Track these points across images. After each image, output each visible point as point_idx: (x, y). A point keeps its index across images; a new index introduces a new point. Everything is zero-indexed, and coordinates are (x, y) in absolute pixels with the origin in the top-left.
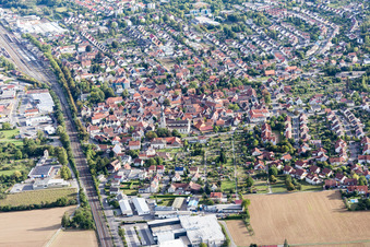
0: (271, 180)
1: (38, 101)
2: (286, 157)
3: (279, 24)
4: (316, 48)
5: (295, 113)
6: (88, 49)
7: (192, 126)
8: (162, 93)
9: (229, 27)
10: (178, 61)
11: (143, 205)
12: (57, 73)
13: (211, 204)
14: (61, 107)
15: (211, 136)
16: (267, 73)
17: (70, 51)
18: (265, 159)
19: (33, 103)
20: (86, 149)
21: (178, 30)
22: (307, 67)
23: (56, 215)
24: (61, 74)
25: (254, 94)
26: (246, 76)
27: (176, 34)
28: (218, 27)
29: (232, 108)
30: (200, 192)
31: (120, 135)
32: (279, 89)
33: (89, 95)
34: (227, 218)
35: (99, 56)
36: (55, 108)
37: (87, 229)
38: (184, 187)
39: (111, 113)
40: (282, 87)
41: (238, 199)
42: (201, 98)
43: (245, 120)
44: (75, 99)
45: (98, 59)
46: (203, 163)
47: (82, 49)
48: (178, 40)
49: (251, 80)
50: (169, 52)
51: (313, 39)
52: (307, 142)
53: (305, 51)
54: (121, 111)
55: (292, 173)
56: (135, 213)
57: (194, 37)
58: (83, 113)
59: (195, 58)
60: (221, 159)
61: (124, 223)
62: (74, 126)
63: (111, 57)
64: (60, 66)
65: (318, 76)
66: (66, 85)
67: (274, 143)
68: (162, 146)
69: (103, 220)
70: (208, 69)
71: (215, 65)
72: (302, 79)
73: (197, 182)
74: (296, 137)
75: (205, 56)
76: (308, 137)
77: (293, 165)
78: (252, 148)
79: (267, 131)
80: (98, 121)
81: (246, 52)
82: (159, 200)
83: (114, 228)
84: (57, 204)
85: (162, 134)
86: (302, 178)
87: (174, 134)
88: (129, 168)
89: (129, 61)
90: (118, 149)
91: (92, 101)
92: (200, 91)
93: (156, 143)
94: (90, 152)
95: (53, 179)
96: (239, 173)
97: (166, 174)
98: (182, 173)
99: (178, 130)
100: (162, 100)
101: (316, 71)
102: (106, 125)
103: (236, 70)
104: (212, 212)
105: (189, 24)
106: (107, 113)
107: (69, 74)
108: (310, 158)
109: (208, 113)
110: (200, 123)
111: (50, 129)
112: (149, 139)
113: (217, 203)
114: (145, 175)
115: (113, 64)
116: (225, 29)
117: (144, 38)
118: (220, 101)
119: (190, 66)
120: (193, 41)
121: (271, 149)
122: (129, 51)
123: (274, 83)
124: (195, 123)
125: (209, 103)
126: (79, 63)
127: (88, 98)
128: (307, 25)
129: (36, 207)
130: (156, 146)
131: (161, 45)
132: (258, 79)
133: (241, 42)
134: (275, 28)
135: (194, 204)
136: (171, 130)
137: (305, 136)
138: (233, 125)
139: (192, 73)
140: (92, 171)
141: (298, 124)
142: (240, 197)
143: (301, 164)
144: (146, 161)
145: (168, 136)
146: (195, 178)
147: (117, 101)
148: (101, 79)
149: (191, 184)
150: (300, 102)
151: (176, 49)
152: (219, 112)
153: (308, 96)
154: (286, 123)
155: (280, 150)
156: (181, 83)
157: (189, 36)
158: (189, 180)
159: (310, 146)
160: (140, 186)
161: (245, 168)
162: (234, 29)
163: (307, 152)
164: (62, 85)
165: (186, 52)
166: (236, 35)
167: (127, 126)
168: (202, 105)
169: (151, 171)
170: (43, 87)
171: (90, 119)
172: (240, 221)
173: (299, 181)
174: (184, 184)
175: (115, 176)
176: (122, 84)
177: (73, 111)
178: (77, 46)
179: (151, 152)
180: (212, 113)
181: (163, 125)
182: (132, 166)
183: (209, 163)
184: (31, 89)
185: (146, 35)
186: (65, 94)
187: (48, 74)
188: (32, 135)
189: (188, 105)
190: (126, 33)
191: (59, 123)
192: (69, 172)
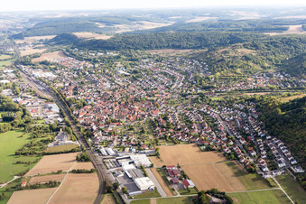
0: (166, 140)
1: (51, 107)
2: (171, 131)
3: (157, 74)
4: (175, 85)
5: (172, 113)
6: (70, 84)
7: (126, 118)
8: (109, 104)
10: (114, 90)
11: (112, 152)
12: (57, 95)
13: (142, 150)
14: (63, 110)
15: (136, 122)
16: (156, 95)
17: (62, 85)
18: (162, 131)
19: (48, 108)
20: (79, 128)
21: (111, 76)
22: (173, 93)
23: (73, 156)
24: (60, 95)
25: (151, 104)
26: (146, 97)
27: (110, 78)
28: (129, 75)
29: (143, 110)
30: (136, 145)
31: (94, 122)
32: (162, 102)
33: (76, 104)
34: (150, 156)
36: (60, 110)
37: (88, 161)
39: (88, 112)
40: (164, 102)
41: (153, 148)
42: (128, 106)
43: (149, 115)
44: (69, 106)
45: (75, 89)
46: (134, 133)
47: (67, 84)
48: (112, 81)
49: (149, 98)
50: (109, 86)
51: (174, 81)
52: (179, 124)
53: (171, 86)
54: (92, 112)
55: (175, 137)
56: (109, 154)
58: (74, 112)
59: (121, 89)
60: (143, 132)
61: (104, 159)
62: (71, 118)
63: (82, 88)
64: (58, 92)
65: (179, 97)
66: (63, 100)
67: (165, 125)
68: (114, 126)
69: (94, 158)
70: (128, 94)
71: (131, 92)
72: (172, 98)
73: (133, 141)
74: (174, 122)
75: (126, 88)
76: (179, 122)
77: (175, 134)
78: (155, 127)
79: (161, 120)
80: (82, 116)
81: (144, 87)
82: (118, 149)
83: (100, 161)
84: (72, 151)
85: (114, 121)
87: (119, 121)
89: (91, 90)
90: (95, 128)
91: (77, 107)
92: (126, 103)
93: (111, 125)
94: (82, 130)
95: (67, 141)
96: (151, 137)
97: (119, 138)
98: (126, 137)
99: (121, 120)
100: (110, 107)
101: (177, 95)
102: (86, 118)
103: (141, 94)
104: (143, 153)
105: (116, 74)
106: (86, 113)
107: (64, 95)
108: (182, 131)
110: (130, 117)
111: (60, 120)
112: (108, 123)
113: (144, 149)
114: (109, 139)
115: (83, 91)
116: (133, 76)
118: (137, 107)
119: (120, 92)
120: (119, 81)
121: (164, 127)
122: (90, 86)
123: (160, 100)
124: (128, 117)
125: (132, 108)
126: (67, 90)
127: (75, 106)
128: (170, 75)
129: (62, 153)
131: (104, 83)
132: (152, 98)
133: (141, 82)
134: (156, 76)
135: (134, 150)
136: (117, 119)
138: (145, 118)
139: (121, 95)
140: (85, 137)
141: (174, 116)
143: (178, 133)
144: (109, 133)
145: (116, 122)
147: (89, 107)
148: (79, 98)
149: (131, 142)
150: (172, 108)
151: (112, 85)
152: (138, 112)
153: (175, 106)
154: (168, 116)
155: (168, 128)
156: (117, 99)
157: (117, 79)
159: (181, 126)
160: (108, 144)
161: (154, 135)
162: (137, 77)
163: (180, 128)
164: (61, 100)
165: (116, 86)
166: (138, 79)
167: (97, 118)
168: (129, 109)
169: (112, 137)
170: (52, 101)
171: (78, 115)
172: (156, 157)
173: (179, 140)
174: (128, 142)
175: (96, 139)
176: (90, 100)
177: (70, 112)
178: (64, 83)
179: (110, 129)
180: (134, 112)
181: (114, 117)
182: (103, 135)
183: (137, 133)
184: (46, 102)
185: (96, 79)
186: (64, 104)
187: (53, 95)
188: (52, 122)
189: (123, 109)
190: (86, 77)
191: (64, 117)
192: (74, 138)
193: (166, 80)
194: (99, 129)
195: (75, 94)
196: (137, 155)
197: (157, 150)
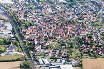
0: (89, 54)
1: (7, 26)
2: (94, 47)
3: (87, 3)
4: (101, 11)
5: (95, 33)
6: (22, 9)
7: (61, 36)
8: (49, 25)
9: (70, 3)
10: (54, 14)
11: (47, 62)
12: (12, 17)
13: (69, 61)
14: (15, 28)
15: (68, 39)
16: (85, 19)
17: (16, 10)
18: (86, 47)
19: (5, 27)
20: (25, 42)
21: (53, 4)
22: (98, 17)
23: (18, 64)
24: (14, 17)
25: (81, 26)
26: (77, 20)
27: (52, 5)
28: (67, 3)
29: (74, 30)
30: (65, 57)
31: (36, 38)
32: (89, 24)
33: (24, 25)
34: (75, 66)
35: (26, 12)
36: (13, 29)
37: (29, 68)
38: (60, 56)
39: (33, 31)
40: (90, 24)
41: (78, 60)
42: (63, 27)
43: (78, 34)
44: (20, 26)
45: (26, 13)
46: (65, 48)
47: (20, 9)
48: (53, 7)
49: (79, 21)
50: (50, 11)
51: (100, 8)
52: (100, 42)
53: (97, 12)
54: (36, 30)
55: (96, 52)
56: (44, 64)
57: (59, 6)
58: (23, 31)
59: (60, 14)
60: (72, 47)
61: (41, 67)
62: (20, 35)
63: (30, 12)
64: (13, 15)
65: (102, 21)
66: (16, 21)
67: (89, 42)
68: (51, 42)
69: (33, 66)
70: (64, 17)
71: (67, 16)
72: (97, 21)
73: (64, 54)
74: (96, 40)
75: (63, 13)
76: (101, 40)
77: (96, 50)
78: (82, 44)
79: (87, 38)
80: (28, 33)
81: (77, 12)
82: (52, 60)
83: (38, 68)
84: (18, 60)
85: (51, 38)
86: (100, 54)
87: (55, 38)
88: (41, 49)
89: (37, 14)
90: (36, 43)
91: (25, 27)
92: (62, 25)
93: (49, 41)
94: (27, 44)
95: (15, 52)
96: (78, 51)
97: (53, 51)
98: (59, 51)
99: (56, 37)
100: (49, 27)
101: (102, 19)
102: (31, 35)
103: (74, 18)
104: (70, 64)
105: (56, 2)
106: (31, 31)
107: (17, 17)
108: (102, 47)
109: (66, 32)
110: (63, 35)
111: (12, 36)
112: (46, 40)
113: (71, 61)
114: (46, 51)
115: (31, 15)
116: (69, 4)
117: (41, 6)
118: (70, 28)
119: (58, 16)
120: (58, 7)
121: (88, 44)
122: (36, 10)
123: (88, 23)
124: (62, 35)
125: (66, 28)
126: (20, 14)
127: (24, 26)
128: (97, 4)
129: (10, 61)
130: (49, 42)
131: (47, 9)
132: (82, 21)
133: (75, 9)
134: (86, 4)
135: (64, 61)
136: (54, 37)
137: (99, 40)
138: (75, 36)
139: (59, 18)
140: (28, 50)
141: (97, 36)
142: (79, 59)
143: (99, 49)
144: (46, 47)
145: (53, 39)
146: (64, 53)
147: (34, 27)
148: (28, 19)
149: (62, 55)
150: (97, 29)
151: (53, 10)
152: (70, 32)
153: (99, 27)
154: (93, 36)
155: (91, 44)
156: (55, 22)
157: (57, 6)
158: (61, 54)
159: (101, 44)
160: (45, 55)
161: (80, 50)
162: (72, 4)
163: (101, 45)
164: (15, 21)
165: (56, 11)
166: (73, 6)
167: (39, 35)
168: (64, 29)
169: (48, 50)
170: (8, 22)
171: (25, 33)
172: (80, 67)
173: (99, 55)
174: (60, 54)
175: (36, 51)
176: (35, 21)
177: (19, 30)
178: (18, 8)
179: (47, 44)
180: (67, 32)
181: (51, 35)
182: (42, 48)
183: (67, 48)
184: (4, 22)
185: (42, 5)
186: (16, 24)
187: (9, 17)
188: (6, 37)
189: (59, 29)
190: (35, 4)
191: (15, 34)
192: (20, 50)
193: (94, 7)
194: (40, 44)
195: (25, 16)
196: (66, 66)
197: (81, 61)
